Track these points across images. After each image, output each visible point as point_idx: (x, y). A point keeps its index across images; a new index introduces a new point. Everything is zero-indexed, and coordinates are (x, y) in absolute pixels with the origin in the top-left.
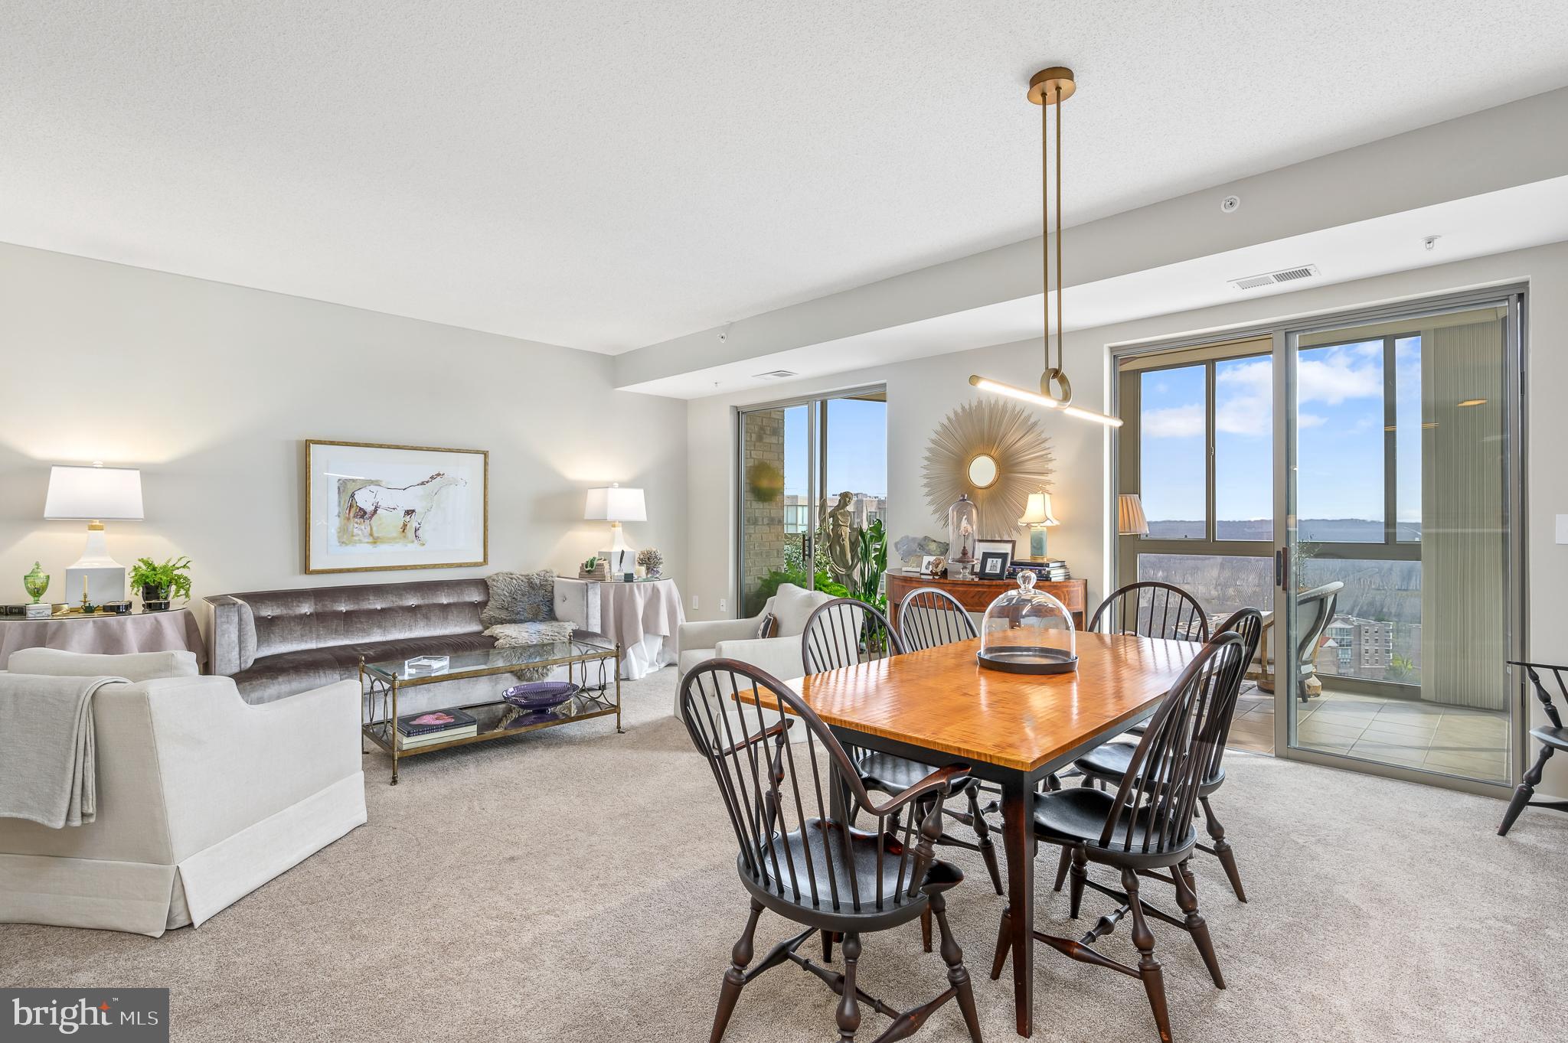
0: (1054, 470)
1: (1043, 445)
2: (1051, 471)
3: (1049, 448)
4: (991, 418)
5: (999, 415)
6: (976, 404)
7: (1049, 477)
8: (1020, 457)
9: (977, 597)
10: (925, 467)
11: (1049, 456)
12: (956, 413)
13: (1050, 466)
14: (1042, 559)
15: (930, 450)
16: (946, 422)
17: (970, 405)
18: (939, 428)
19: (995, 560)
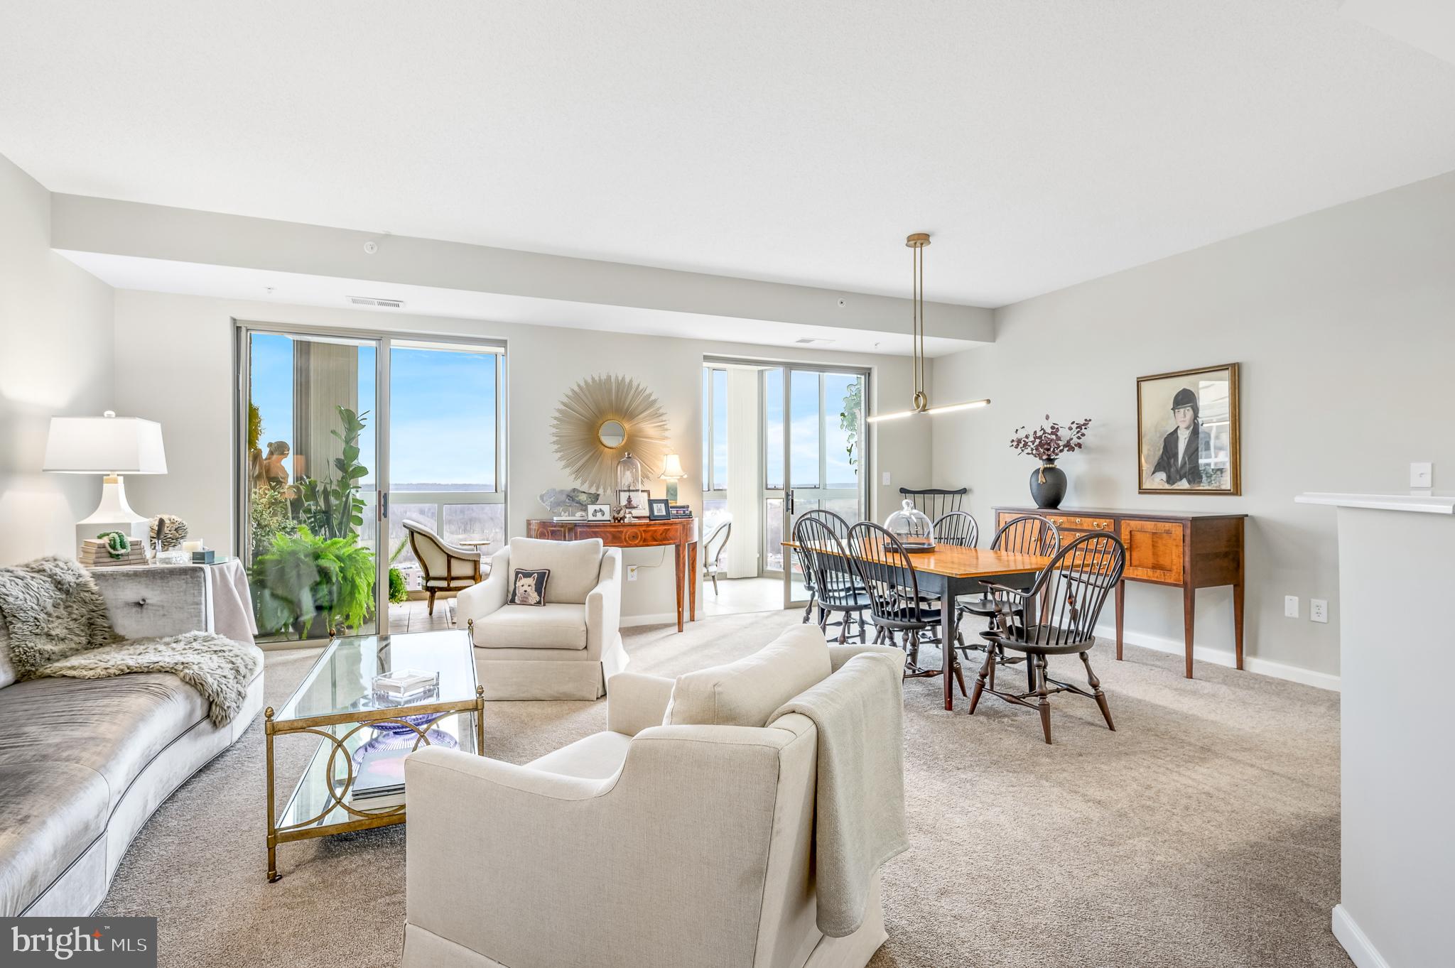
0: (668, 437)
1: (661, 418)
2: (666, 438)
3: (665, 421)
4: (618, 391)
5: (625, 390)
6: (605, 377)
7: (666, 442)
10: (554, 426)
11: (665, 427)
12: (586, 382)
13: (666, 434)
14: (678, 503)
15: (559, 411)
16: (576, 389)
17: (600, 377)
18: (570, 394)
19: (659, 505)
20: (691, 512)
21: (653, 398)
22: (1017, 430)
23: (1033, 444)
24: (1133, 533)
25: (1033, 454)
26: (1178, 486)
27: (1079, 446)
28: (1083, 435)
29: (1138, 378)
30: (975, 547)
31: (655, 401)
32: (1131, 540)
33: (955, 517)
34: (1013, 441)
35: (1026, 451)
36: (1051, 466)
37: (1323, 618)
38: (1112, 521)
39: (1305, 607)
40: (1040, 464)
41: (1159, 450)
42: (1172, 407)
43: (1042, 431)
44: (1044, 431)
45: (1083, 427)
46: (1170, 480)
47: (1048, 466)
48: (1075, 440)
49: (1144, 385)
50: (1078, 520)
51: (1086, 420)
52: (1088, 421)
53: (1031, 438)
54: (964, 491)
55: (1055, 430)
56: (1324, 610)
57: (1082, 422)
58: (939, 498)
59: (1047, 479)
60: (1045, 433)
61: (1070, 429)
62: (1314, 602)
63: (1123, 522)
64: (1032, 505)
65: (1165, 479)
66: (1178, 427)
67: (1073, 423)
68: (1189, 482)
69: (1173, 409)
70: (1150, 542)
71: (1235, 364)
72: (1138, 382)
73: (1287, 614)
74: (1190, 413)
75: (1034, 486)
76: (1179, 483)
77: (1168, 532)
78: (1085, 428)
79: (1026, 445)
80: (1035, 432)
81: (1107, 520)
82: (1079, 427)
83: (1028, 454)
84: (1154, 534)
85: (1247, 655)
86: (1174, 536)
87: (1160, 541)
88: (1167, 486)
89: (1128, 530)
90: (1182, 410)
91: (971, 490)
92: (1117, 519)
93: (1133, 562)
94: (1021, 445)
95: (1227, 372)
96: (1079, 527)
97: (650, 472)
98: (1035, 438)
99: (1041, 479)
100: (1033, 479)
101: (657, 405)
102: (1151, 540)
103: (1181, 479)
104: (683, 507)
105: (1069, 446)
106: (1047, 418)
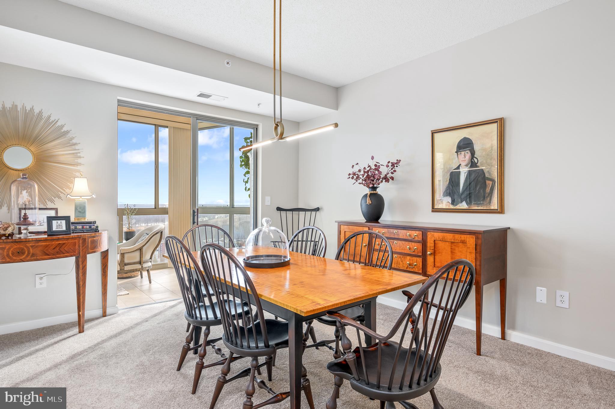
0: (82, 163)
1: (73, 147)
2: (80, 164)
3: (78, 150)
4: (25, 120)
5: (34, 120)
7: (79, 168)
8: (54, 152)
9: (58, 248)
11: (79, 154)
13: (79, 161)
14: (85, 219)
19: (59, 221)
20: (97, 227)
21: (66, 130)
22: (353, 166)
23: (363, 177)
24: (436, 242)
25: (363, 184)
26: (460, 206)
27: (392, 178)
28: (395, 171)
29: (432, 131)
30: (324, 257)
31: (67, 132)
32: (435, 247)
33: (311, 230)
34: (350, 174)
35: (359, 181)
36: (374, 192)
37: (566, 305)
38: (421, 232)
39: (551, 296)
40: (367, 191)
41: (447, 181)
42: (456, 151)
43: (369, 168)
44: (371, 167)
45: (396, 165)
46: (453, 202)
47: (373, 192)
48: (390, 175)
49: (436, 135)
50: (395, 231)
51: (397, 160)
52: (398, 162)
53: (362, 173)
54: (317, 209)
55: (377, 167)
56: (566, 299)
57: (396, 162)
58: (302, 214)
59: (372, 201)
60: (371, 169)
61: (387, 166)
62: (559, 293)
63: (429, 233)
64: (362, 219)
65: (450, 202)
66: (460, 164)
67: (389, 162)
68: (467, 204)
69: (457, 152)
70: (450, 250)
71: (501, 118)
72: (432, 133)
73: (538, 300)
74: (468, 155)
75: (364, 205)
76: (460, 205)
77: (464, 242)
78: (397, 166)
79: (358, 178)
80: (365, 168)
81: (417, 232)
82: (393, 165)
83: (360, 183)
84: (452, 243)
85: (508, 329)
86: (468, 245)
87: (457, 249)
88: (452, 207)
89: (433, 239)
90: (463, 153)
91: (322, 208)
92: (424, 231)
93: (436, 263)
94: (355, 177)
95: (496, 125)
96: (396, 237)
97: (62, 193)
98: (364, 172)
99: (369, 201)
100: (363, 201)
101: (70, 135)
102: (450, 248)
103: (462, 202)
104: (90, 223)
105: (386, 179)
106: (373, 158)
